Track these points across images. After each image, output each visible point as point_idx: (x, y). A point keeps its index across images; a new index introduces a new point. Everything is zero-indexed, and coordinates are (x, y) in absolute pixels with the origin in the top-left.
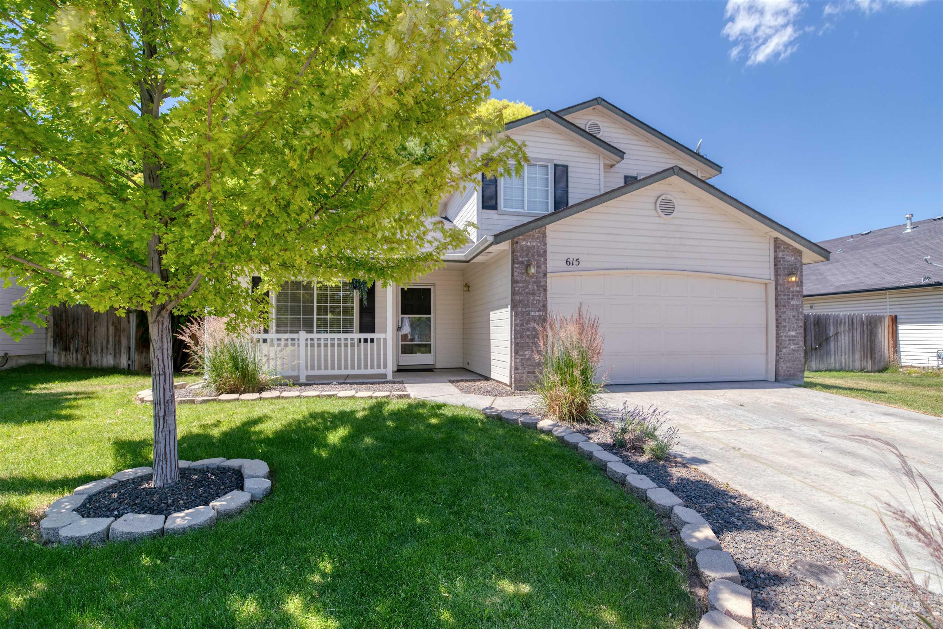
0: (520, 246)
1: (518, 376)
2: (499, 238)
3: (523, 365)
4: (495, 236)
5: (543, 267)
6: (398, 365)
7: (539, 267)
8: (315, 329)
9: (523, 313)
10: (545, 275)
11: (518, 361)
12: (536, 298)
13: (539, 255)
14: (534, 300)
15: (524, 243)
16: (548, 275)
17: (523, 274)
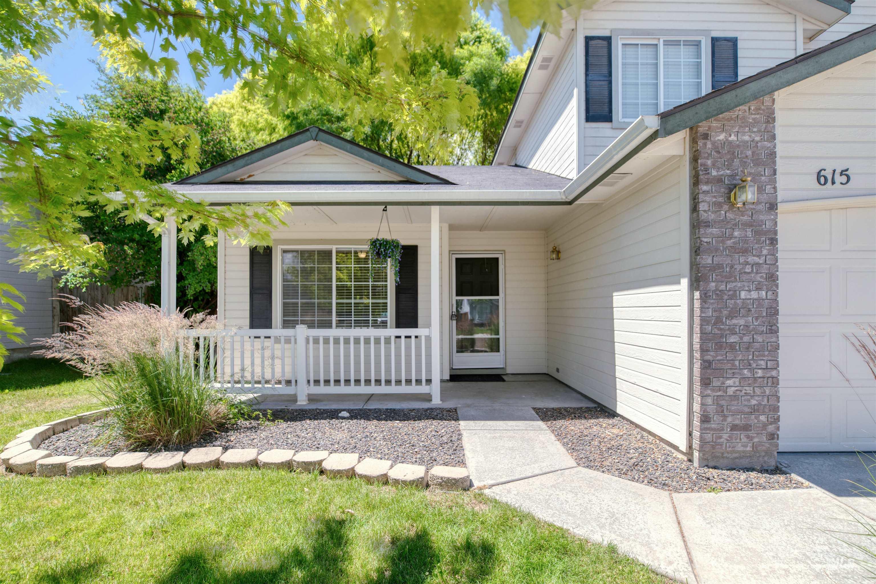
0: (713, 143)
1: (708, 437)
2: (672, 121)
3: (721, 411)
4: (664, 116)
5: (769, 188)
6: (452, 369)
7: (761, 190)
8: (334, 318)
9: (719, 294)
10: (773, 207)
11: (709, 401)
12: (751, 259)
13: (757, 163)
14: (747, 263)
15: (722, 137)
16: (781, 207)
17: (719, 205)
